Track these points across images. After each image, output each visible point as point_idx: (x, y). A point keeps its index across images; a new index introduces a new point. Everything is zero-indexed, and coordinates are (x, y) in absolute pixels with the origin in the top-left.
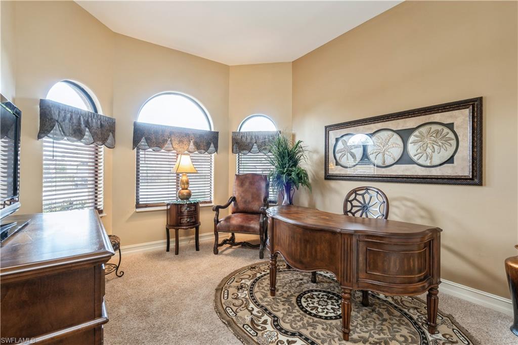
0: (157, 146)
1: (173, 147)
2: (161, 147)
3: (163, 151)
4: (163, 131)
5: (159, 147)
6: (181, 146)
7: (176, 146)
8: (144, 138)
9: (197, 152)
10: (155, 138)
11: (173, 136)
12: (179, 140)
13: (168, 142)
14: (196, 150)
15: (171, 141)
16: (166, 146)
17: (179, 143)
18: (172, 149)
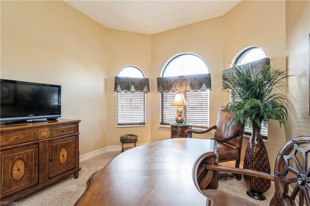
0: (167, 90)
1: (176, 89)
2: (169, 90)
3: (170, 92)
4: (171, 80)
5: (168, 90)
6: (181, 88)
7: (178, 88)
8: (161, 86)
9: (192, 91)
10: (167, 85)
11: (176, 82)
12: (180, 84)
13: (173, 87)
14: (191, 89)
15: (175, 85)
16: (172, 89)
17: (180, 86)
18: (176, 90)
